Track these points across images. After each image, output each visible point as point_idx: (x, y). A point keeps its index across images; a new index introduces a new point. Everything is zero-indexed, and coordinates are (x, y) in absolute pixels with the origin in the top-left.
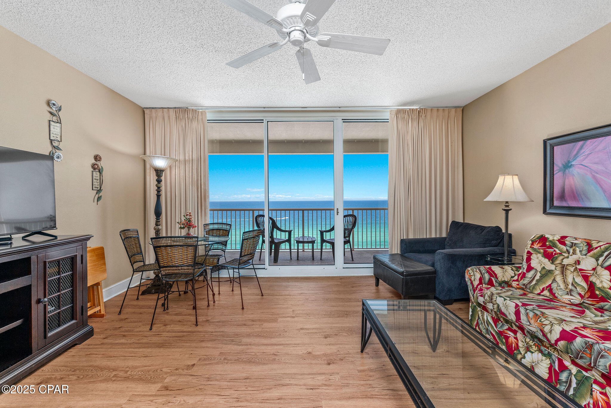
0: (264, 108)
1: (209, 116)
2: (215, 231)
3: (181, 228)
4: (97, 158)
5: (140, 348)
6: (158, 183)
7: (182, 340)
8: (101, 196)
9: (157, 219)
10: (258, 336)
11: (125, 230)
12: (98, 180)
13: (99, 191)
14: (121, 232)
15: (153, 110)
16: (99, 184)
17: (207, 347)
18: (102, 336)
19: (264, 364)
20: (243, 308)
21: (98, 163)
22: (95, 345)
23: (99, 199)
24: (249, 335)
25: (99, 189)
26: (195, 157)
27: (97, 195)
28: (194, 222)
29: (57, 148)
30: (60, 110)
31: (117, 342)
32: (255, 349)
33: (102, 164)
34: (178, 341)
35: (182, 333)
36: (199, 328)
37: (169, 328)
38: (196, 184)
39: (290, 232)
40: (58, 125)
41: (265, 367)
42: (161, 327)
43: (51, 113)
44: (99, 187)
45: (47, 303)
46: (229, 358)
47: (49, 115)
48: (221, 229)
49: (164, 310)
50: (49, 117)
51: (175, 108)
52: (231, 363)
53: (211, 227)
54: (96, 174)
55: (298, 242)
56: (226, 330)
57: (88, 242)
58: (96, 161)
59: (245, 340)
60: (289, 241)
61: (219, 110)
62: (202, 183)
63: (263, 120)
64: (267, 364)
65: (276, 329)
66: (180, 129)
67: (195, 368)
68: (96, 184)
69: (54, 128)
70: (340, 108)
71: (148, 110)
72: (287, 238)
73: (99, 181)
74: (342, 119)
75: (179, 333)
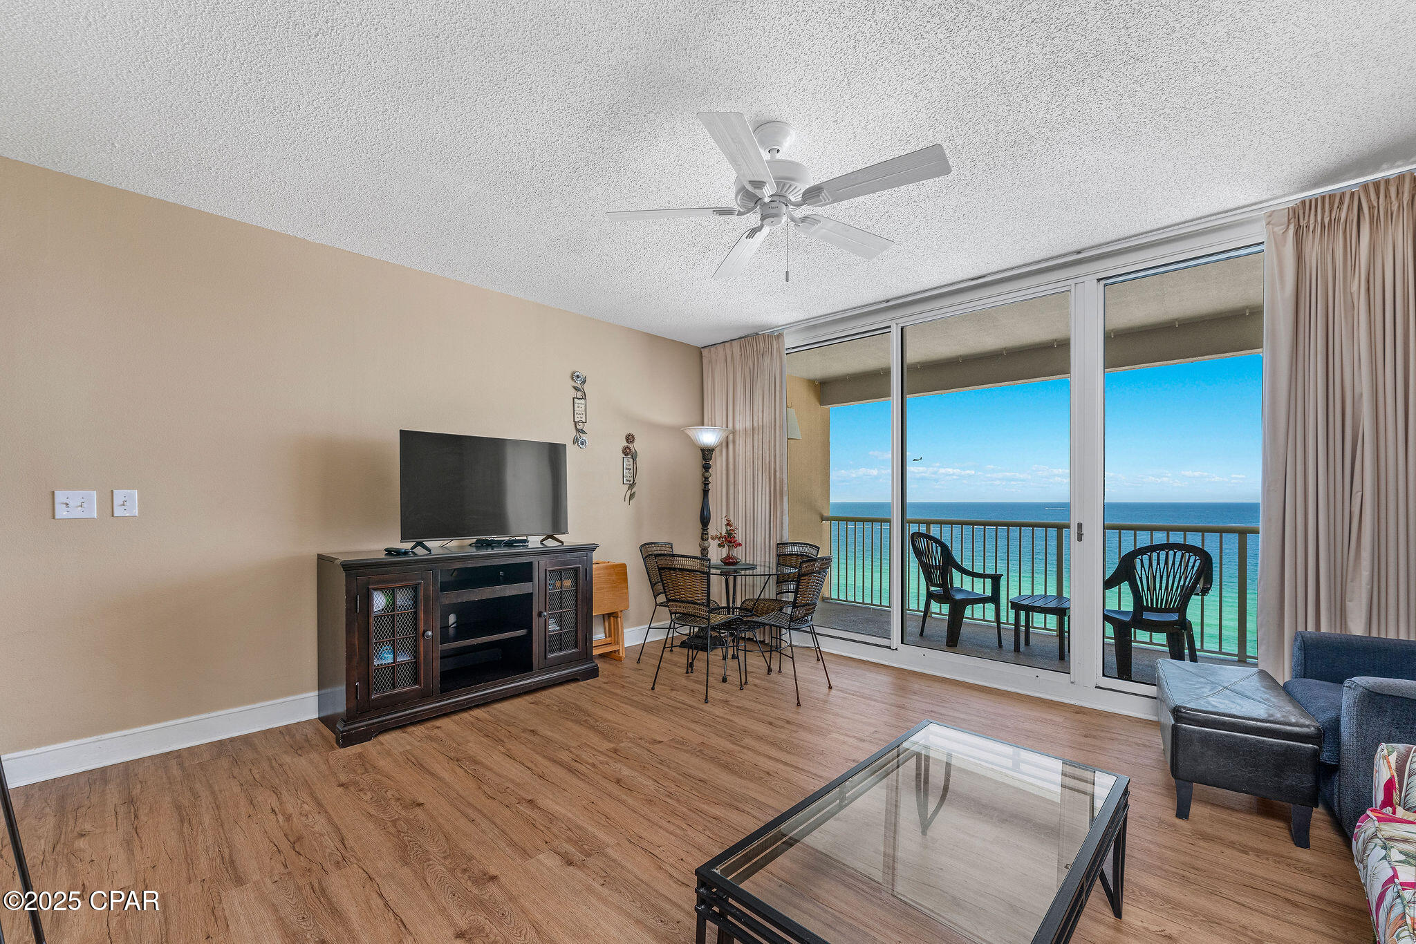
0: (888, 301)
1: (790, 341)
2: (794, 558)
3: (720, 545)
4: (630, 438)
5: (626, 704)
6: (706, 470)
7: (674, 713)
8: (634, 492)
9: (704, 530)
10: (774, 744)
11: (648, 544)
12: (630, 469)
13: (632, 486)
14: (642, 546)
15: (712, 349)
16: (632, 475)
17: (694, 731)
18: (604, 680)
19: (741, 777)
20: (799, 705)
21: (630, 446)
22: (593, 686)
23: (632, 496)
24: (760, 738)
25: (631, 482)
26: (766, 420)
27: (629, 491)
28: (740, 537)
29: (582, 431)
30: (584, 382)
31: (612, 690)
32: (748, 756)
33: (637, 446)
34: (670, 712)
35: (681, 705)
36: (707, 707)
37: (673, 694)
38: (768, 469)
39: (996, 579)
40: (583, 401)
41: (739, 781)
42: (666, 690)
43: (575, 388)
44: (632, 479)
45: (547, 618)
46: (706, 751)
47: (574, 390)
48: (805, 555)
49: (687, 672)
50: (573, 393)
51: (741, 338)
52: (703, 758)
53: (791, 549)
54: (628, 462)
55: (1016, 606)
56: (736, 721)
57: (594, 553)
58: (628, 442)
59: (748, 741)
60: (995, 598)
61: (811, 325)
62: (778, 469)
63: (890, 327)
64: (744, 778)
65: (811, 745)
66: (747, 374)
67: (659, 746)
68: (629, 475)
69: (578, 407)
70: (1079, 252)
71: (706, 350)
72: (989, 593)
73: (632, 471)
74: (1099, 280)
75: (678, 704)
